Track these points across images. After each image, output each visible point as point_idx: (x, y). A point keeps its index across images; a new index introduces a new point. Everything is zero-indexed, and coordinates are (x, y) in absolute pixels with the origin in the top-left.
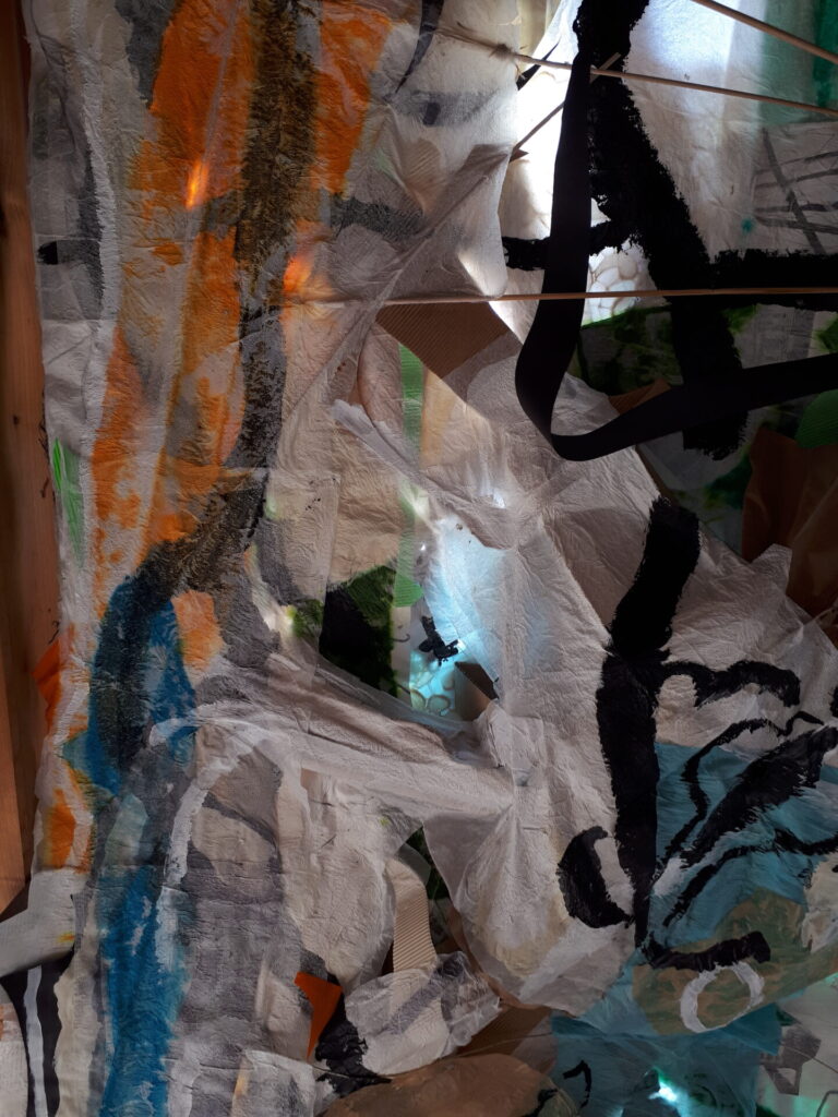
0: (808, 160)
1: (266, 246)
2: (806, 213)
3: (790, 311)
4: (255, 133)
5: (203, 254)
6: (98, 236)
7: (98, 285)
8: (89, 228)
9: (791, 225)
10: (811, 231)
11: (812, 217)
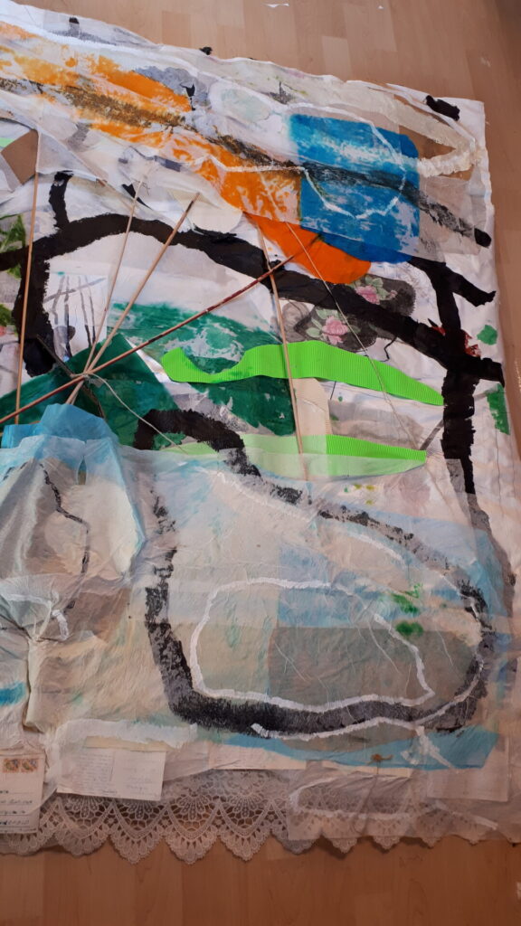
0: (90, 298)
1: (71, 98)
2: (64, 296)
3: (17, 293)
4: (120, 102)
5: (69, 74)
6: (81, 38)
7: (59, 33)
8: (84, 36)
9: (59, 291)
10: (55, 297)
11: (62, 297)
